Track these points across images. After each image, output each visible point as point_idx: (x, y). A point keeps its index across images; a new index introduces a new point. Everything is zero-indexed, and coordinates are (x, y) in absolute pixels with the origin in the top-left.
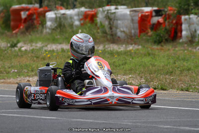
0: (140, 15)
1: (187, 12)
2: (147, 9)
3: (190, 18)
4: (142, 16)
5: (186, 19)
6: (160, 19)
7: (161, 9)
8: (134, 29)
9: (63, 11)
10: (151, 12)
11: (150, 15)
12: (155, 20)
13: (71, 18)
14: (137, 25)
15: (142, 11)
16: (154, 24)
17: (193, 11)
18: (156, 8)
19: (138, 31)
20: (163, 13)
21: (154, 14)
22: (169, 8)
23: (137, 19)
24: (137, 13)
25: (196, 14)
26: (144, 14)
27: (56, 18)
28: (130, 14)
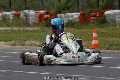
0: (39, 14)
1: (60, 13)
2: (42, 12)
3: (61, 15)
4: (40, 14)
5: (59, 16)
6: (48, 16)
7: (49, 11)
8: (37, 20)
9: (5, 13)
10: (44, 13)
11: (44, 14)
12: (46, 16)
13: (9, 15)
14: (38, 19)
15: (40, 12)
16: (45, 18)
17: (62, 12)
18: (46, 11)
19: (38, 21)
20: (49, 13)
21: (45, 13)
22: (52, 11)
23: (38, 16)
24: (38, 13)
25: (63, 13)
26: (41, 14)
27: (2, 16)
28: (35, 14)
